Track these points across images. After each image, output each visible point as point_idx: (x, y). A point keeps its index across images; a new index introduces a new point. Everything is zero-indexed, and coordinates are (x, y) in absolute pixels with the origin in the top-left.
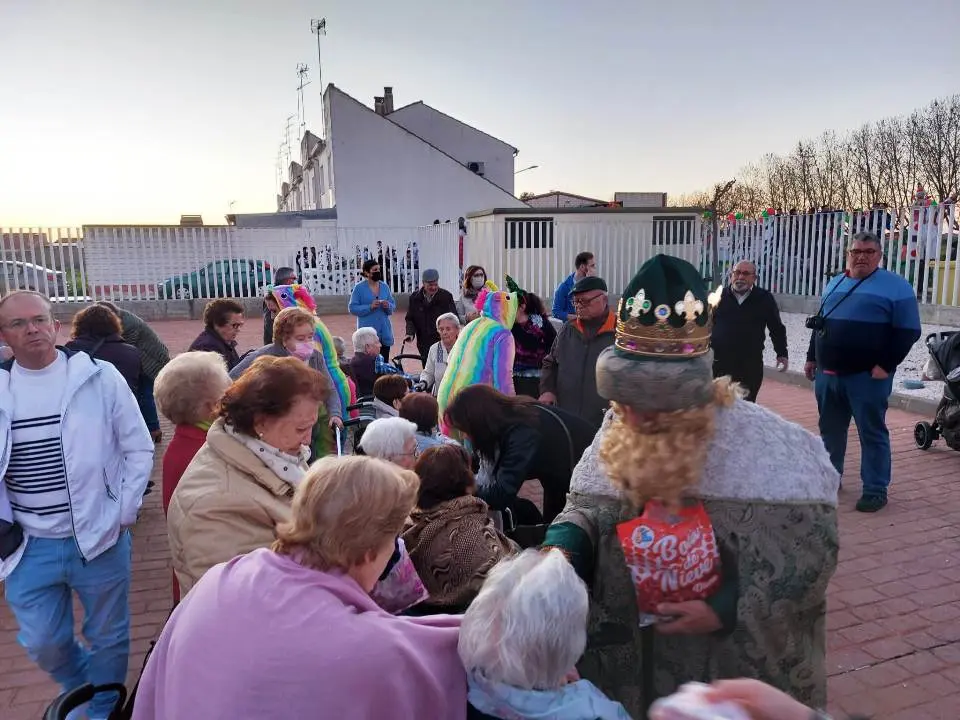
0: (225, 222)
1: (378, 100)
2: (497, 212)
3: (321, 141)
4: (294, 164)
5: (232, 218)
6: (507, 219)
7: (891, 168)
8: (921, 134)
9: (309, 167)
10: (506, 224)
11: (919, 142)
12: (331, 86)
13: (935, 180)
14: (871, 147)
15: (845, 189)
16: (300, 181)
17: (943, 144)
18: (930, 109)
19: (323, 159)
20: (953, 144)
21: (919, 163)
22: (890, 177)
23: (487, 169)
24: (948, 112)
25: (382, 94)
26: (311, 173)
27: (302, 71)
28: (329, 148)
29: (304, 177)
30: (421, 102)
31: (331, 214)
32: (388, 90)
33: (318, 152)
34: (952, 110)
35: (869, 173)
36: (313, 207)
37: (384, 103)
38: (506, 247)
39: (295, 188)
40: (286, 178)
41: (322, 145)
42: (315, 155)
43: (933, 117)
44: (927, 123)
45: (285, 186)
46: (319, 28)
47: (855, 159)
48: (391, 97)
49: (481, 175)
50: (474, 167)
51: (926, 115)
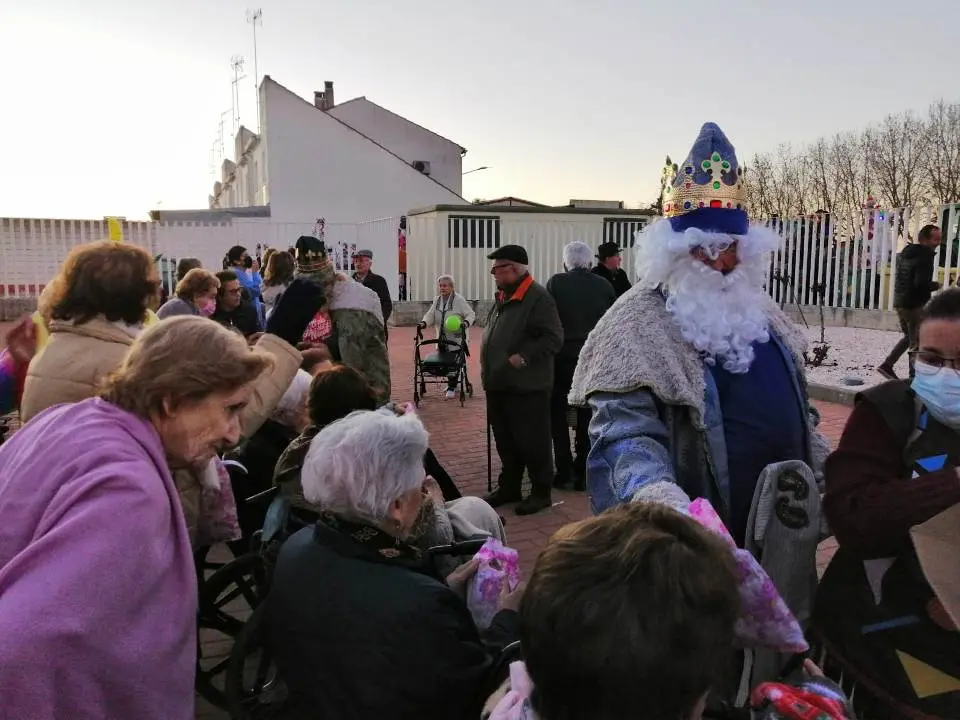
0: (148, 218)
1: (318, 95)
2: (440, 208)
3: (254, 136)
4: (227, 163)
5: (156, 215)
6: (451, 217)
7: (847, 182)
8: (875, 148)
9: (243, 163)
10: (450, 222)
11: (873, 156)
12: (267, 78)
13: (890, 194)
14: (826, 161)
15: (802, 202)
16: (233, 178)
17: (897, 159)
18: (883, 123)
19: (257, 155)
20: (907, 159)
21: (874, 176)
22: (846, 190)
23: (433, 169)
24: (902, 126)
25: (322, 89)
26: (245, 170)
27: (237, 64)
28: (264, 141)
29: (237, 174)
30: (364, 98)
31: (264, 212)
32: (329, 85)
33: (252, 147)
34: (906, 125)
35: (825, 186)
36: (246, 204)
37: (325, 98)
38: (450, 246)
39: (228, 186)
40: (219, 177)
41: (256, 139)
42: (248, 151)
43: (886, 131)
44: (881, 137)
45: (218, 185)
46: (255, 18)
47: (811, 172)
48: (332, 92)
49: (427, 174)
50: (420, 166)
51: (880, 129)
